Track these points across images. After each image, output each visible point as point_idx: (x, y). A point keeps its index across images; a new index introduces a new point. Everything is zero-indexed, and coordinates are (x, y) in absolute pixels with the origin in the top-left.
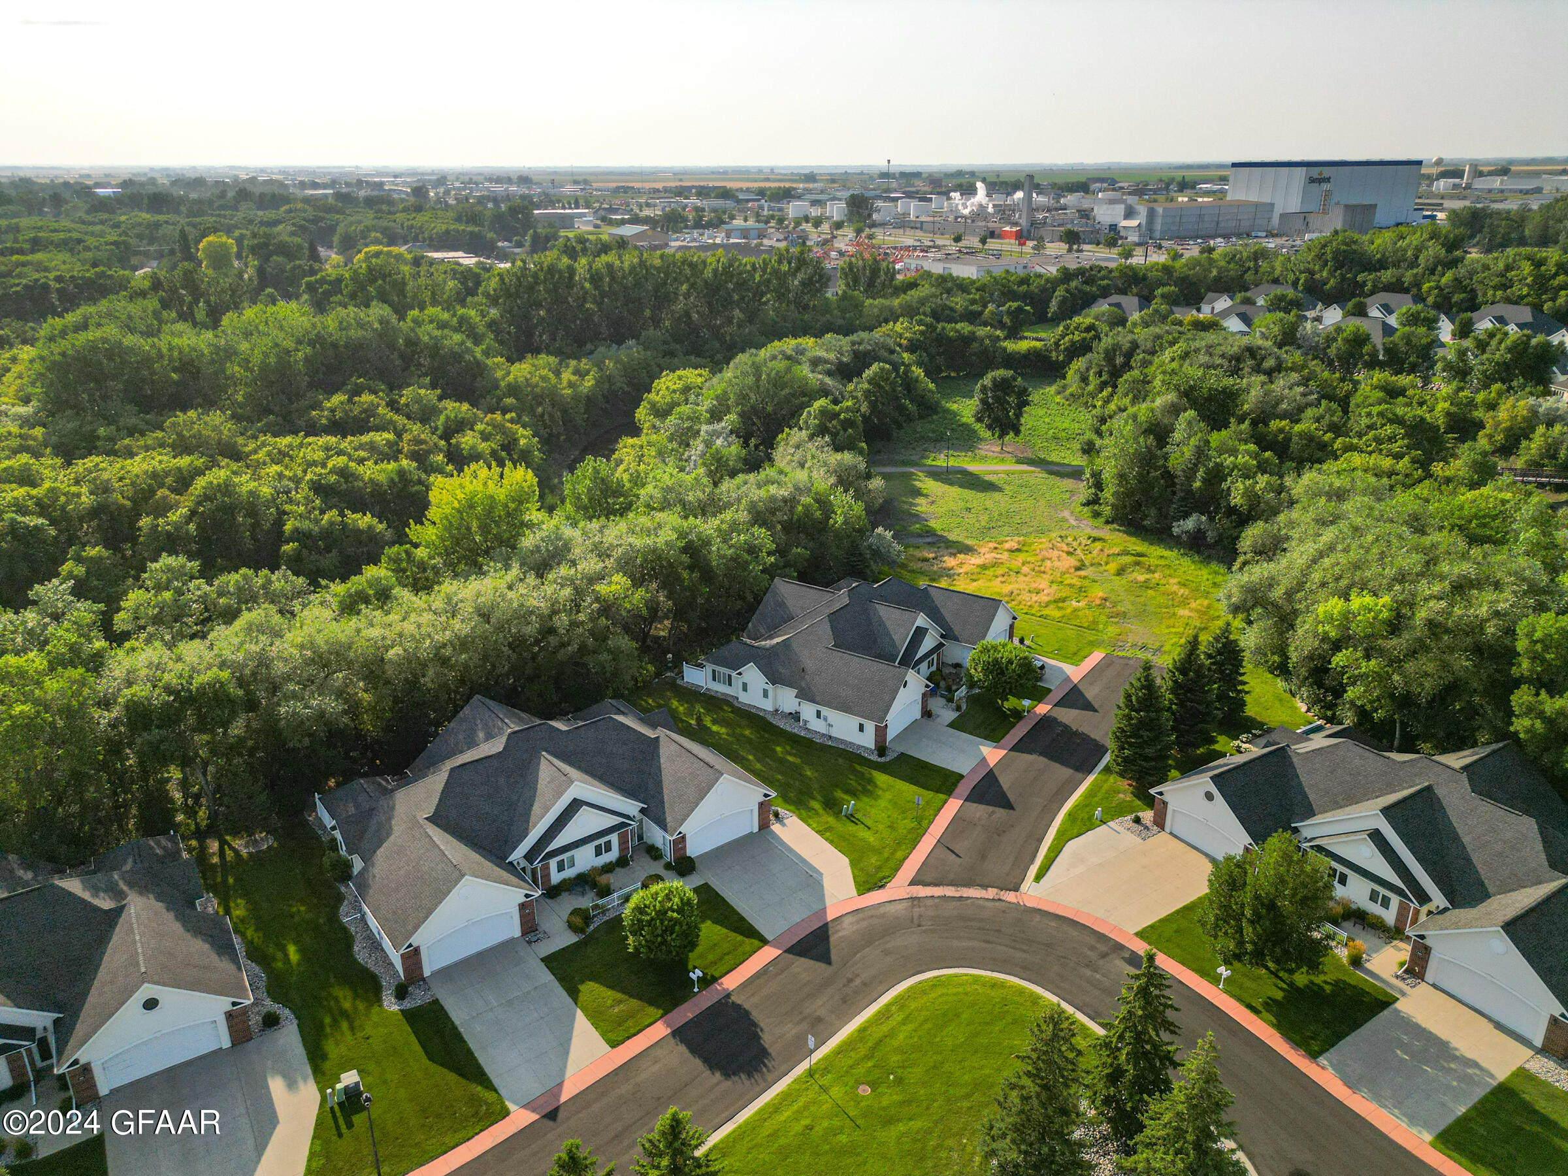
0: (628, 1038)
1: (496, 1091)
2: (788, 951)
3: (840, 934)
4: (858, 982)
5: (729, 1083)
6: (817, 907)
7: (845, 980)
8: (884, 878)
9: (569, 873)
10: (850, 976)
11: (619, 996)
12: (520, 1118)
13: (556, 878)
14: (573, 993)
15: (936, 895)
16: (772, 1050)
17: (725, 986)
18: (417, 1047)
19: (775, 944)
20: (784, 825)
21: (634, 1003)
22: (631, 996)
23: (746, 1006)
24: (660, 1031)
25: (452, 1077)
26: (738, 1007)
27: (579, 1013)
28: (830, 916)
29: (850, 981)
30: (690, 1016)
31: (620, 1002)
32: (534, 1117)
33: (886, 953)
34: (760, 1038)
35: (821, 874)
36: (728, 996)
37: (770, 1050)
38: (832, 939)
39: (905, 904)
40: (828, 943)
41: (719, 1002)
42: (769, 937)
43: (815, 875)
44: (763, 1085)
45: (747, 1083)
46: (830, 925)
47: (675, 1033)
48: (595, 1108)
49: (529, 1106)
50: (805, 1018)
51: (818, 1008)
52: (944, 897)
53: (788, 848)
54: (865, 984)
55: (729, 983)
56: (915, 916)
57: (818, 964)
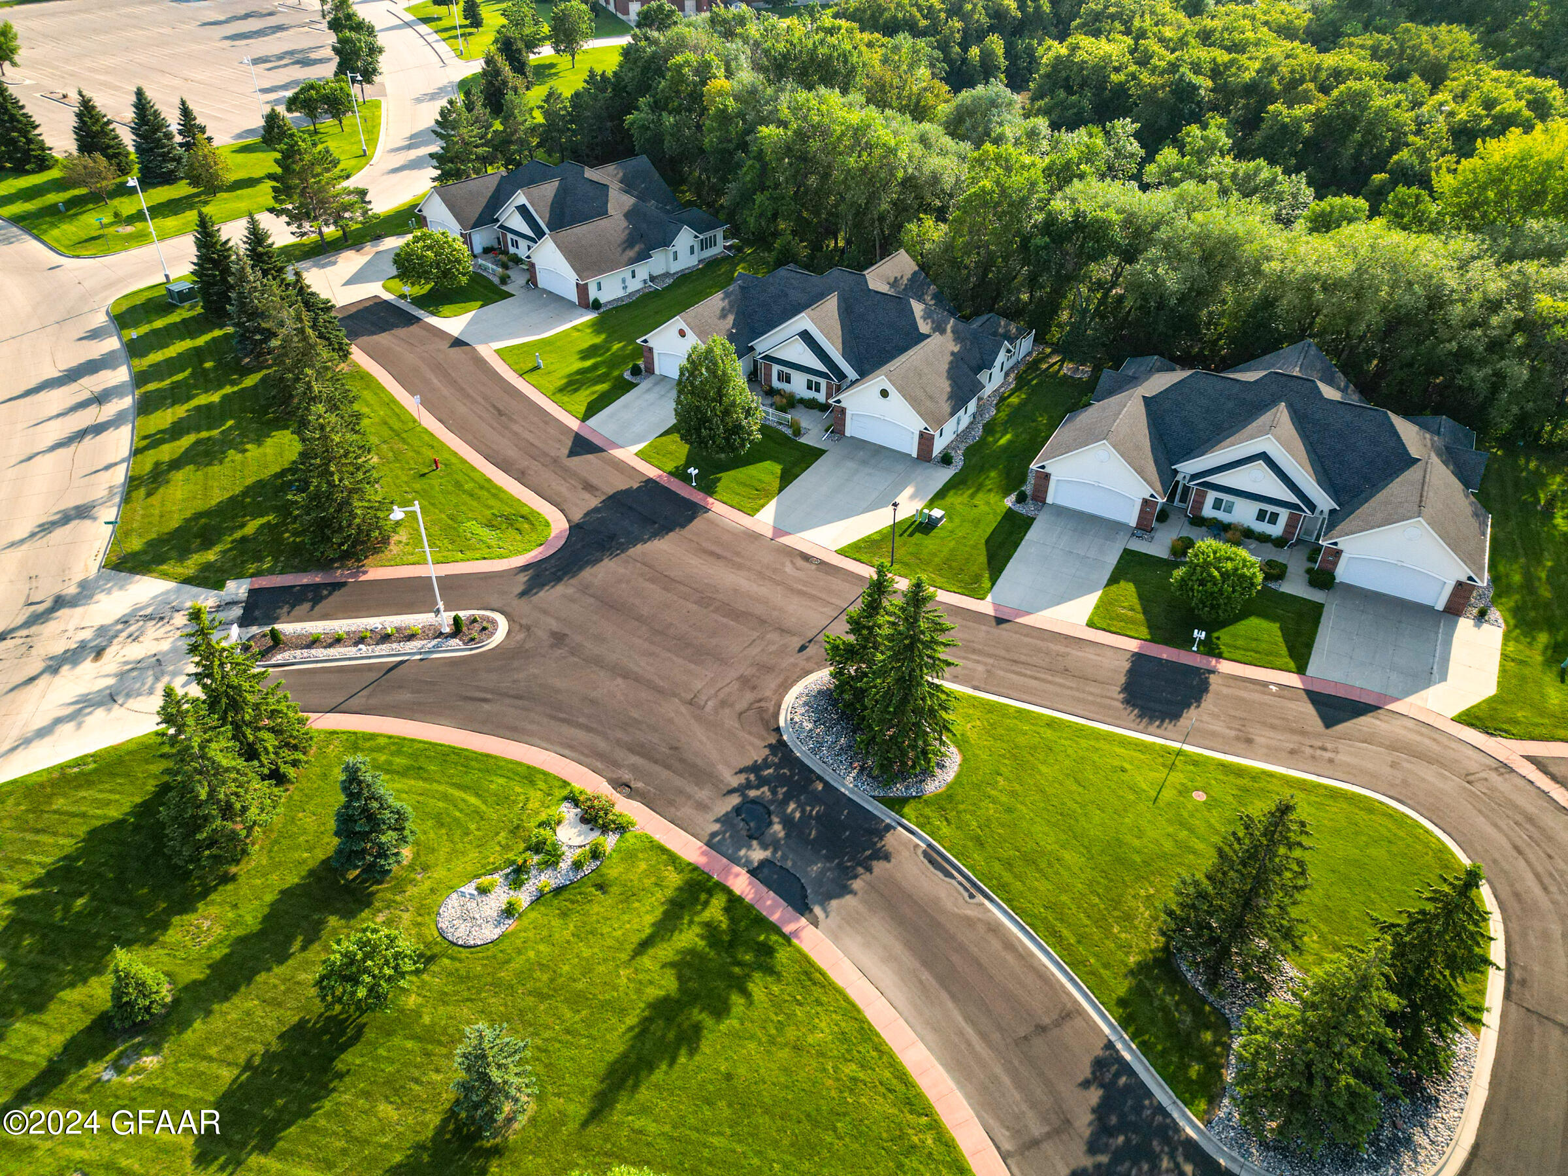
1: (993, 584)
2: (1308, 691)
3: (1378, 722)
4: (1327, 755)
5: (1121, 706)
6: (1394, 693)
7: (1320, 744)
8: (1504, 732)
9: (1221, 515)
10: (1329, 746)
11: (1138, 607)
12: (985, 606)
13: (1208, 511)
14: (1113, 580)
15: (1538, 784)
17: (1220, 666)
18: (989, 531)
19: (1307, 679)
21: (1141, 617)
22: (1144, 613)
23: (1212, 689)
24: (1133, 645)
25: (983, 559)
26: (1205, 683)
27: (1099, 593)
28: (1393, 707)
29: (1324, 749)
30: (1165, 656)
31: (1132, 610)
32: (992, 613)
33: (1393, 765)
36: (1212, 672)
38: (1362, 718)
40: (1356, 717)
41: (1199, 668)
42: (1310, 672)
43: (1436, 675)
45: (1132, 716)
46: (1380, 711)
48: (1026, 640)
49: (996, 606)
50: (1239, 730)
51: (1263, 737)
52: (1546, 793)
53: (1448, 643)
54: (1331, 761)
55: (1226, 667)
56: (1483, 775)
57: (1317, 720)
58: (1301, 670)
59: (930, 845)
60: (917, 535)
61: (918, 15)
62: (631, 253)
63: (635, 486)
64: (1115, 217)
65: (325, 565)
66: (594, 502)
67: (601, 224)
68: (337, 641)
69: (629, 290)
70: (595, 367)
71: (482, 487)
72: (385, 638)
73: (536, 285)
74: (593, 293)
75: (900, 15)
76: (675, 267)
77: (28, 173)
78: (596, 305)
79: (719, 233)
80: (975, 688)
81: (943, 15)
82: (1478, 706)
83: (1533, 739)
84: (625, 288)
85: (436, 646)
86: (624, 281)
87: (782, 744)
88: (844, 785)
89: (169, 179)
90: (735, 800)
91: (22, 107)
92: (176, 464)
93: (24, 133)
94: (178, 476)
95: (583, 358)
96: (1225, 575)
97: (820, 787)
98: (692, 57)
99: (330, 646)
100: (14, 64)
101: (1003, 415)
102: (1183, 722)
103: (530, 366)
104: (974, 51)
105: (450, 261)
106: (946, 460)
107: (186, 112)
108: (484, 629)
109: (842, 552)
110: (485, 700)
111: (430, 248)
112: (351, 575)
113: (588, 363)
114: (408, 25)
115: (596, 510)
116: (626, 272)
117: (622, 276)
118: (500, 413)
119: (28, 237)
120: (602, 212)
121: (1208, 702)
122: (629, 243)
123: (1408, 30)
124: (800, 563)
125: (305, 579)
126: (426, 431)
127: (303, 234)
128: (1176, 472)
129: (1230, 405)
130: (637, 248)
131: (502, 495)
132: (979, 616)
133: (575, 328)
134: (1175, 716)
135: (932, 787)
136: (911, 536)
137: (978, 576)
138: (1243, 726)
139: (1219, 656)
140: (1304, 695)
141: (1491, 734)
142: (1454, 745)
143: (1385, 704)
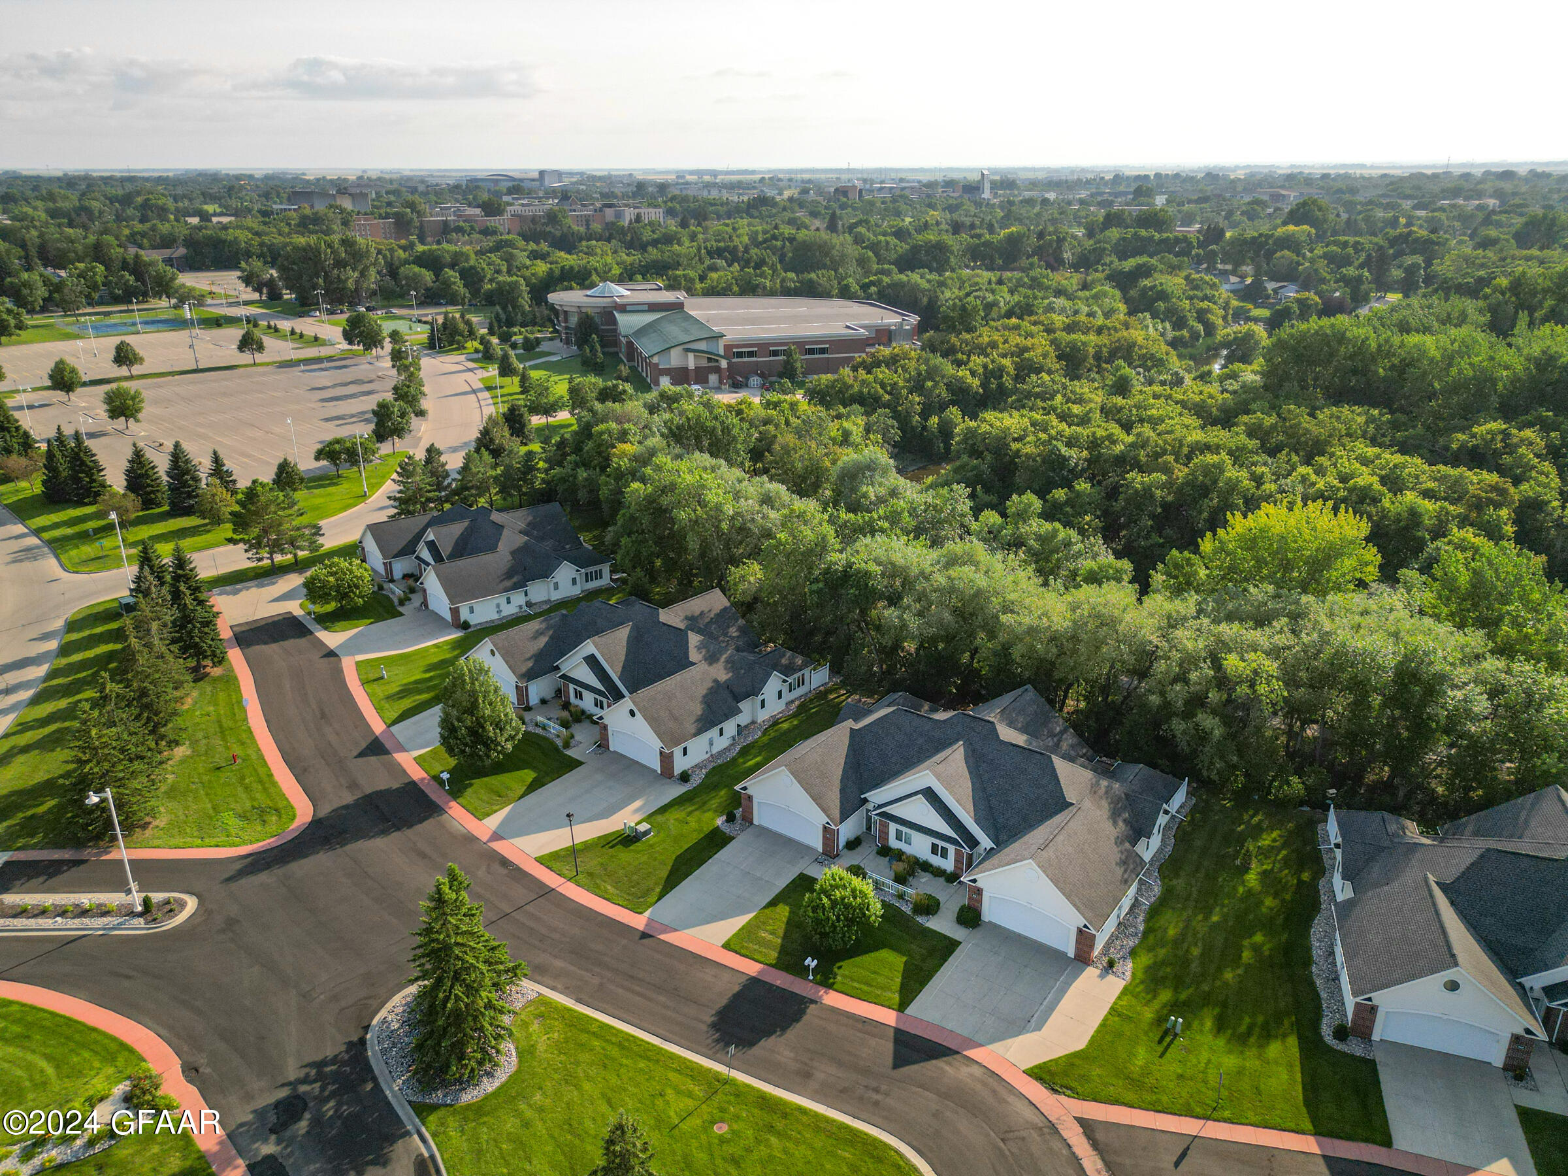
0: (736, 952)
1: (658, 900)
2: (898, 1031)
3: (947, 1068)
4: (876, 1097)
5: (704, 1029)
6: (980, 1038)
7: (875, 1086)
8: (1071, 1089)
9: (903, 847)
10: (884, 1087)
11: (780, 932)
12: (639, 921)
13: (893, 841)
14: (774, 902)
15: (1075, 1149)
17: (826, 996)
18: (686, 847)
19: (904, 1019)
20: (1103, 976)
21: (778, 942)
22: (783, 938)
23: (806, 1018)
24: (753, 970)
25: (664, 874)
26: (802, 1012)
27: (751, 916)
28: (972, 1053)
29: (877, 1090)
30: (778, 983)
31: (774, 934)
32: (642, 928)
34: (769, 1037)
35: (1039, 1028)
36: (814, 1002)
37: (754, 1048)
38: (934, 1062)
39: (1038, 1120)
40: (928, 1061)
41: (803, 998)
42: (908, 1012)
43: (1034, 1024)
44: (710, 1052)
46: (956, 1056)
47: (753, 979)
49: (649, 921)
50: (806, 1064)
51: (824, 1071)
52: (1078, 1160)
53: (1063, 991)
54: (876, 1104)
55: (832, 999)
56: (1023, 1134)
57: (889, 1060)
58: (902, 1007)
59: (432, 1157)
60: (620, 846)
61: (881, 391)
62: (508, 583)
63: (395, 786)
64: (875, 569)
65: (79, 844)
66: (348, 798)
67: (487, 558)
68: (43, 912)
69: (504, 614)
70: (430, 679)
71: (261, 782)
72: (84, 913)
73: (427, 606)
74: (464, 615)
75: (865, 390)
76: (556, 596)
77: (86, 504)
78: (465, 626)
79: (606, 569)
80: (579, 1001)
81: (904, 392)
82: (1056, 1060)
83: (1095, 1100)
84: (499, 612)
85: (121, 924)
86: (498, 606)
87: (362, 1042)
88: (391, 1089)
89: (188, 512)
90: (283, 1093)
91: (94, 455)
92: (26, 749)
93: (89, 474)
94: (21, 758)
95: (426, 671)
96: (834, 903)
97: (369, 1086)
98: (613, 425)
99: (35, 916)
100: (137, 421)
101: (766, 739)
102: (756, 1050)
103: (377, 676)
104: (934, 420)
105: (349, 586)
106: (685, 777)
107: (217, 460)
108: (171, 911)
109: (540, 860)
110: (128, 977)
111: (332, 574)
112: (96, 855)
113: (427, 675)
114: (474, 392)
115: (346, 807)
116: (502, 600)
117: (496, 601)
118: (323, 716)
119: (51, 555)
120: (492, 548)
121: (793, 1033)
122: (509, 575)
123: (1289, 411)
124: (497, 867)
125: (57, 855)
126: (249, 731)
127: (260, 560)
128: (865, 801)
129: (920, 741)
130: (515, 579)
131: (272, 790)
132: (625, 929)
133: (436, 646)
134: (752, 1044)
135: (469, 1096)
136: (612, 847)
137: (649, 890)
138: (812, 1060)
139: (830, 987)
140: (891, 1033)
141: (1056, 1091)
142: (1011, 1099)
143: (965, 1050)
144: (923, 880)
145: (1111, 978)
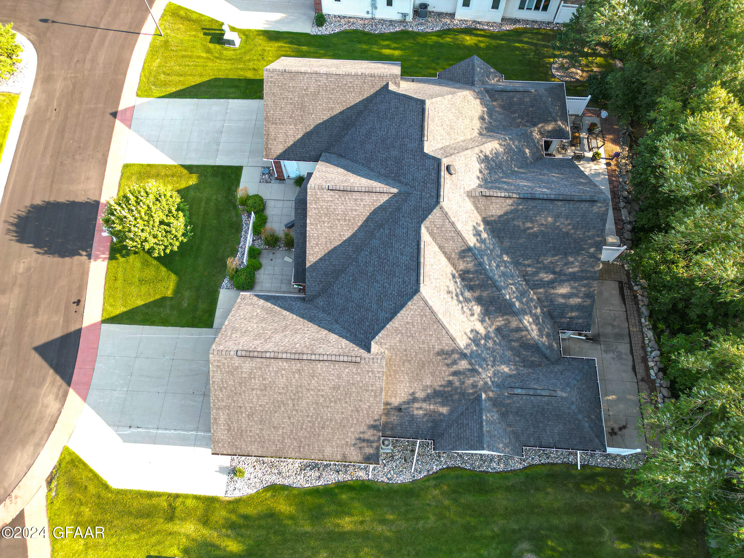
0: (122, 176)
2: (78, 332)
3: (49, 385)
6: (93, 394)
12: (129, 100)
16: (17, 246)
17: (99, 261)
19: (95, 328)
20: (222, 470)
23: (67, 259)
26: (73, 253)
27: (172, 163)
28: (72, 393)
34: (35, 247)
35: (126, 439)
36: (89, 256)
37: (18, 244)
38: (51, 371)
40: (51, 365)
41: (91, 247)
42: (105, 326)
43: (128, 431)
46: (64, 385)
47: (97, 203)
49: (131, 108)
50: (14, 284)
55: (98, 266)
57: (42, 339)
58: (110, 320)
82: (87, 468)
109: (170, 8)
121: (46, 260)
132: (115, 98)
136: (205, 34)
137: (165, 84)
138: (21, 286)
139: (112, 257)
140: (73, 328)
141: (49, 482)
142: (30, 449)
143: (75, 390)
144: (287, 259)
145: (225, 478)
